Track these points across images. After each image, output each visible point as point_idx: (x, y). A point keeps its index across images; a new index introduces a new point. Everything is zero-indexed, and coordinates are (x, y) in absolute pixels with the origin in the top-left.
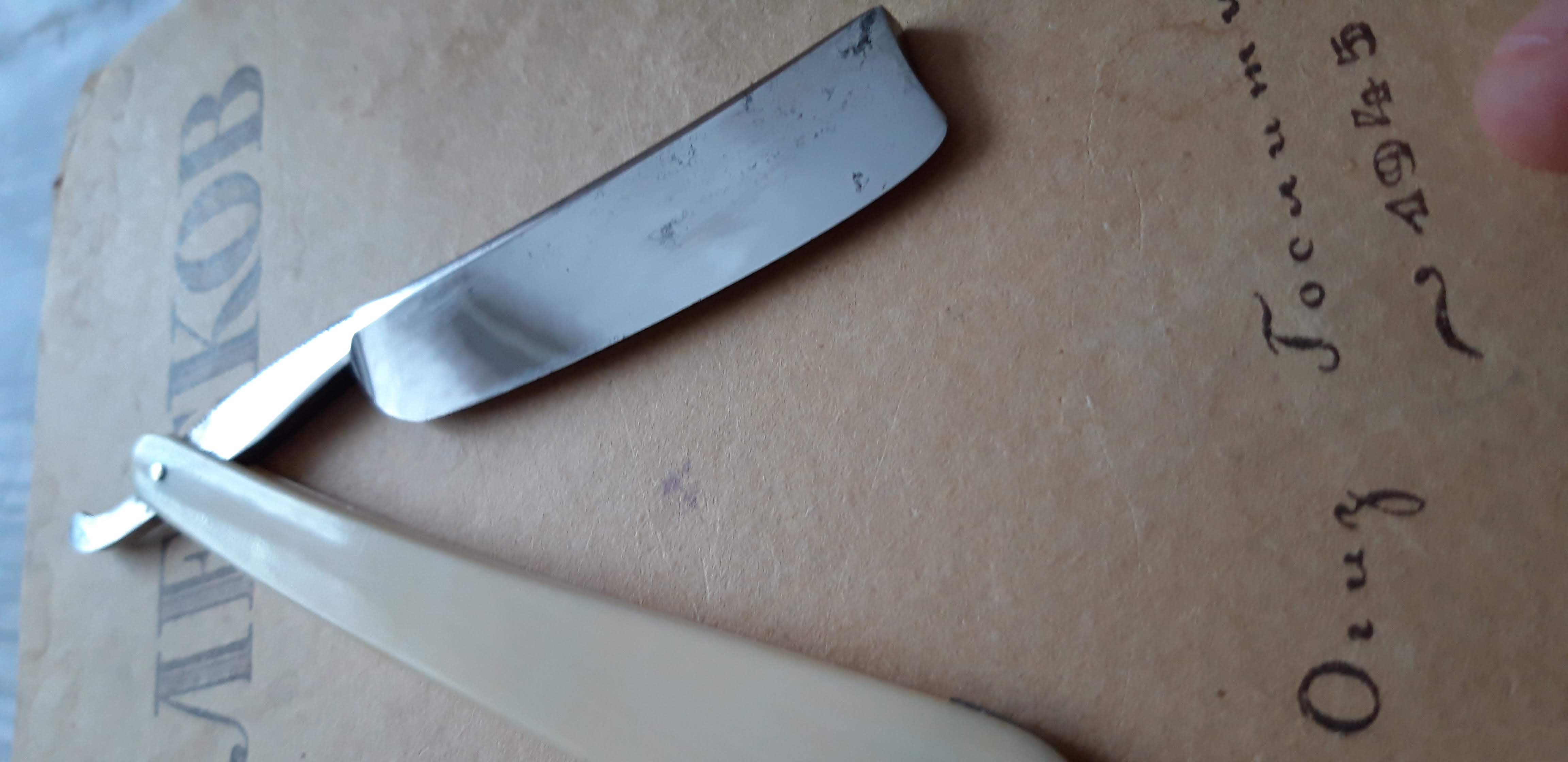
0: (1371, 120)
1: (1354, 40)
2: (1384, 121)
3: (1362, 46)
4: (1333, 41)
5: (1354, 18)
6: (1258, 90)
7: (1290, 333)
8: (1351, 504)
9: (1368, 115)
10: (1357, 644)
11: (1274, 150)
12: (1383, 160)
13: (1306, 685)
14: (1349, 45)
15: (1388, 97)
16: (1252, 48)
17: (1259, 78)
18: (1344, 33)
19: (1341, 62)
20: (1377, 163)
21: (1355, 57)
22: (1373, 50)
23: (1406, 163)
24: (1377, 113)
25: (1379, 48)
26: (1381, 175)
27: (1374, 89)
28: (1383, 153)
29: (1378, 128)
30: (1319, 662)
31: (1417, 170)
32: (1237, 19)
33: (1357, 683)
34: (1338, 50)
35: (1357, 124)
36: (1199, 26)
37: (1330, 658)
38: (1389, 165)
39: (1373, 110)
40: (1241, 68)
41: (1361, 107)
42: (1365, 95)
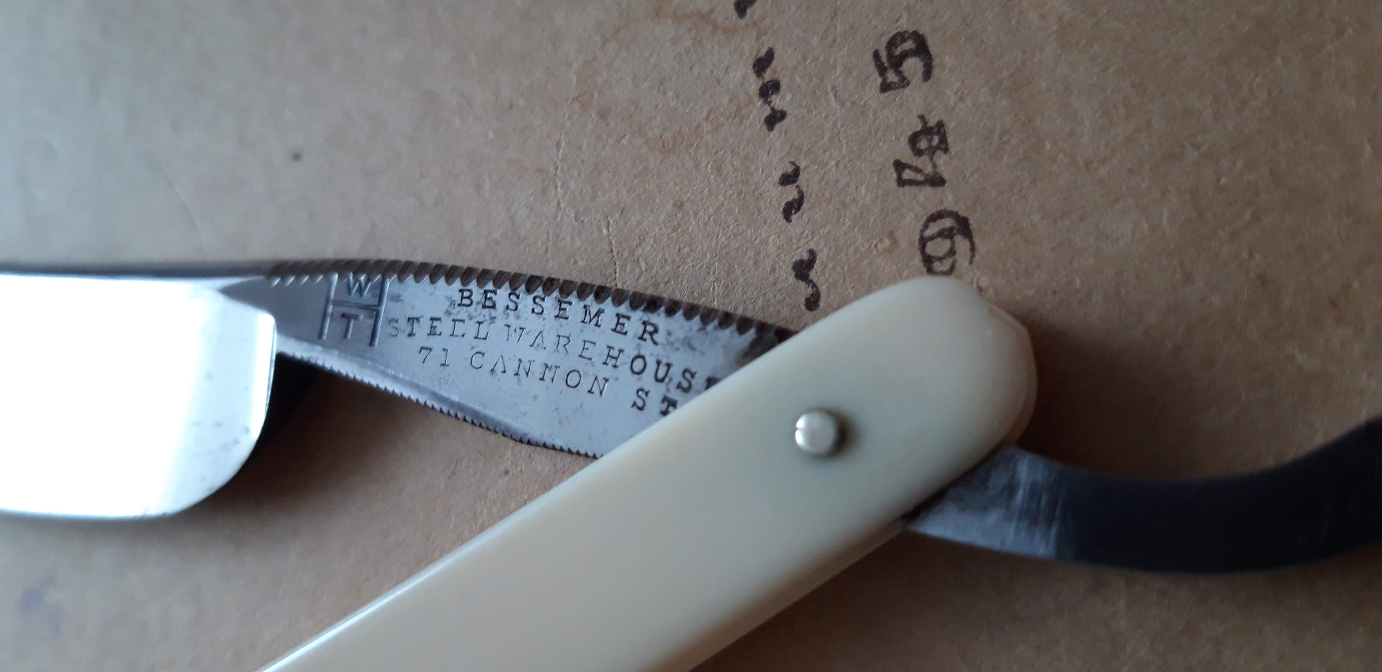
0: (920, 177)
1: (905, 55)
2: (936, 181)
3: (913, 65)
4: (876, 55)
5: (905, 24)
6: (774, 119)
9: (917, 170)
11: (791, 209)
12: (932, 238)
14: (897, 62)
15: (944, 146)
16: (770, 55)
17: (778, 101)
18: (892, 44)
19: (885, 87)
20: (923, 242)
21: (904, 82)
22: (927, 74)
23: (962, 244)
24: (929, 169)
25: (936, 72)
26: (928, 260)
27: (927, 131)
28: (933, 229)
29: (928, 189)
31: (977, 258)
32: (753, 13)
34: (882, 71)
35: (902, 182)
36: (705, 17)
38: (938, 247)
39: (923, 163)
40: (754, 84)
41: (907, 156)
42: (914, 139)
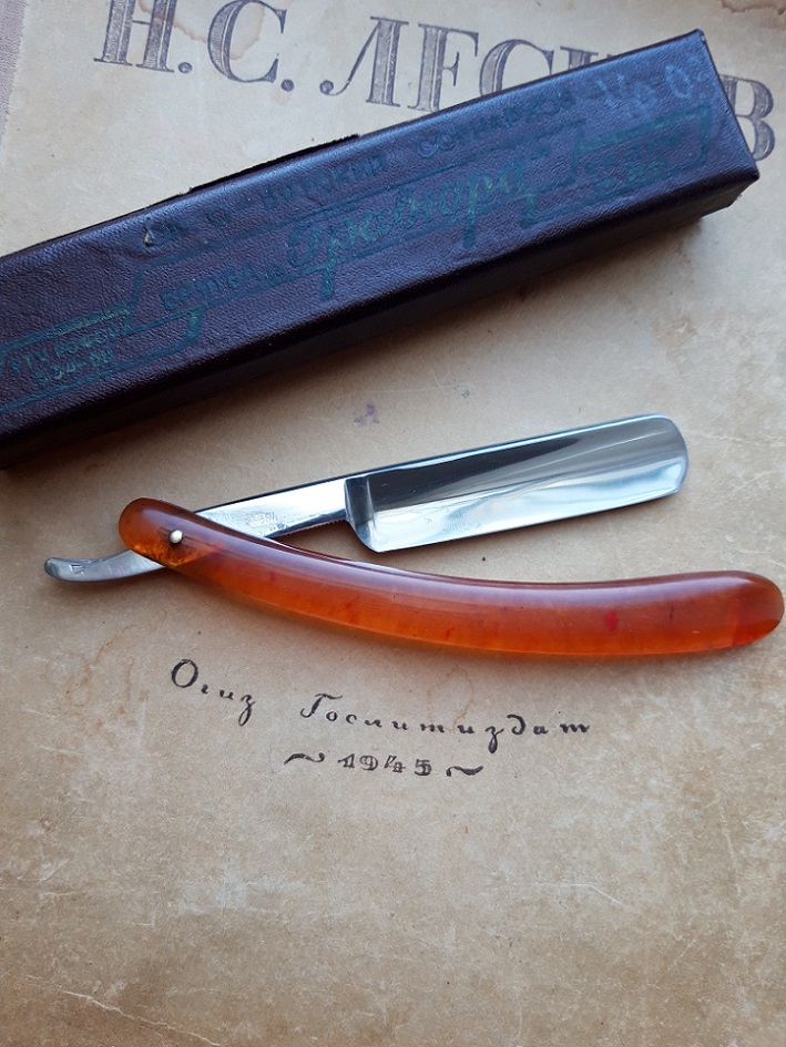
0: (389, 762)
1: (424, 769)
2: (386, 766)
3: (421, 770)
4: (428, 761)
5: (433, 772)
6: (423, 727)
7: (321, 703)
8: (250, 702)
9: (391, 762)
10: (202, 687)
11: (396, 725)
12: (372, 760)
13: (193, 664)
14: (423, 766)
15: (395, 771)
16: (442, 731)
17: (428, 729)
18: (429, 766)
19: (418, 761)
20: (370, 757)
21: (417, 766)
22: (416, 773)
23: (368, 767)
24: (391, 765)
25: (416, 775)
26: (366, 757)
27: (401, 768)
28: (374, 761)
29: (385, 763)
30: (199, 670)
31: (361, 770)
32: (458, 731)
33: (188, 682)
34: (423, 761)
35: (390, 757)
36: (462, 716)
37: (199, 675)
38: (369, 761)
39: (393, 764)
40: (436, 724)
41: (396, 761)
42: (400, 764)
